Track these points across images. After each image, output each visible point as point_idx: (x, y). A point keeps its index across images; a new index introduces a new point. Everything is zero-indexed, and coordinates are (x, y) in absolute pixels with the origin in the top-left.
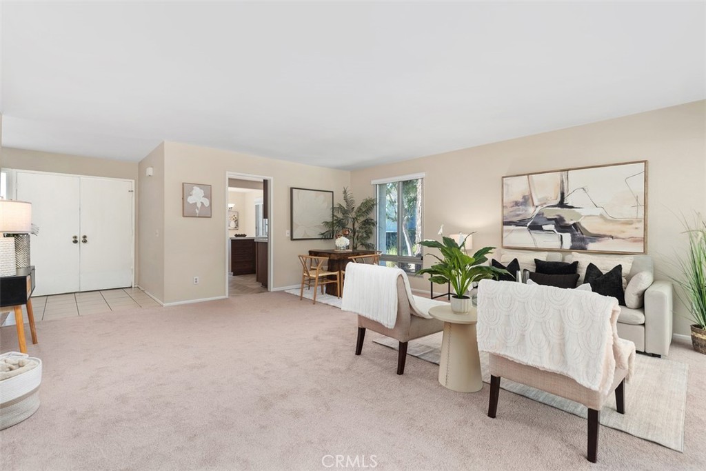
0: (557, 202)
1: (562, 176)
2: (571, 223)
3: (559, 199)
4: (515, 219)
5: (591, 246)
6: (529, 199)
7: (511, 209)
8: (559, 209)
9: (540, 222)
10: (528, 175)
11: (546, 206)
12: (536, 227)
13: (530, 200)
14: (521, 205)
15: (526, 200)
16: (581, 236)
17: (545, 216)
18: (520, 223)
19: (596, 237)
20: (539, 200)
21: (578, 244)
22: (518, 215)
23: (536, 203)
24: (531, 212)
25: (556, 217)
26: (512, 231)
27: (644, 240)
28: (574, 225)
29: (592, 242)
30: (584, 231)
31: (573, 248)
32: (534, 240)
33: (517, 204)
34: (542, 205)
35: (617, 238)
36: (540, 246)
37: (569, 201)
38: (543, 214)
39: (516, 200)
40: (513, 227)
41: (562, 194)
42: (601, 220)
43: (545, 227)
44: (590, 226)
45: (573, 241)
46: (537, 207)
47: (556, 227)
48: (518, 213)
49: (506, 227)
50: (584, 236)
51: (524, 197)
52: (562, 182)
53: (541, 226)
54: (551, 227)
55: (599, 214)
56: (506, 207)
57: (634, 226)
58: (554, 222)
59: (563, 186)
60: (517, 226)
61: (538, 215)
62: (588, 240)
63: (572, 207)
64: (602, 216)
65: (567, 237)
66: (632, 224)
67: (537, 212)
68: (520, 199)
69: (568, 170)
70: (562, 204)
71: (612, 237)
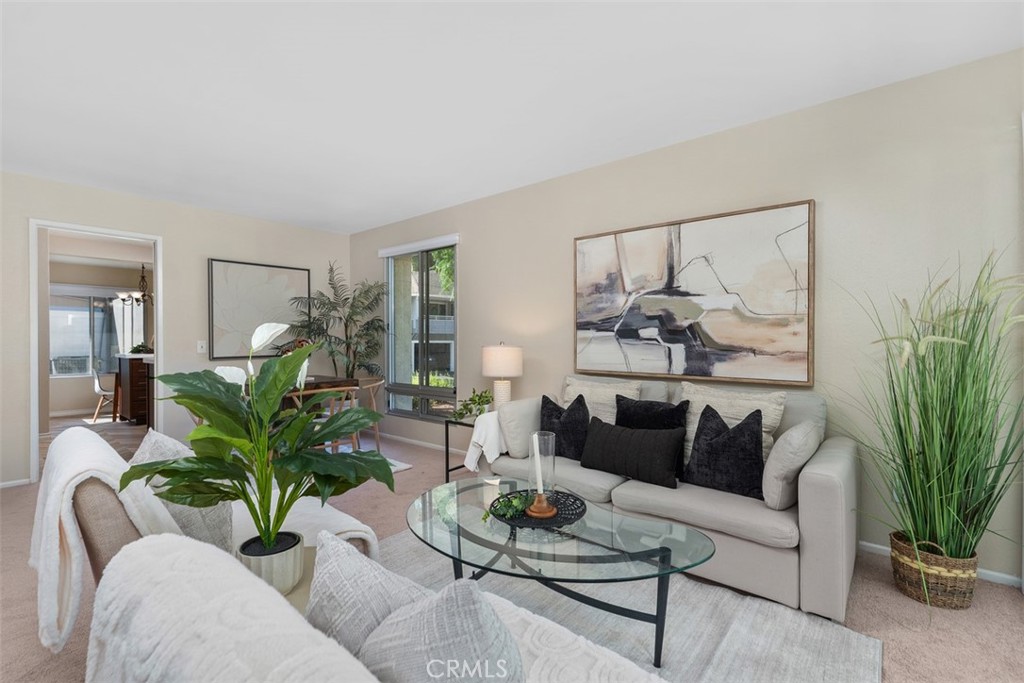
0: (661, 285)
1: (670, 235)
2: (686, 323)
3: (665, 279)
4: (596, 318)
5: (720, 370)
6: (616, 279)
7: (589, 300)
8: (666, 297)
9: (635, 324)
10: (615, 233)
11: (643, 292)
12: (628, 333)
13: (619, 281)
14: (604, 291)
15: (613, 282)
16: (702, 349)
17: (643, 311)
18: (603, 326)
19: (728, 352)
20: (634, 282)
21: (697, 364)
22: (600, 310)
23: (629, 287)
24: (621, 303)
25: (660, 313)
26: (590, 340)
27: (809, 357)
28: (691, 327)
29: (720, 360)
30: (707, 340)
31: (688, 372)
32: (626, 356)
33: (597, 288)
34: (637, 291)
35: (762, 353)
36: (635, 369)
37: (683, 282)
38: (639, 308)
39: (597, 281)
40: (591, 333)
41: (671, 269)
42: (732, 319)
43: (643, 333)
44: (719, 329)
45: (688, 358)
46: (630, 294)
47: (660, 333)
48: (601, 306)
49: (582, 334)
50: (708, 349)
51: (609, 276)
52: (671, 245)
53: (636, 331)
54: (652, 332)
55: (731, 308)
56: (581, 295)
57: (791, 329)
58: (657, 322)
59: (672, 253)
60: (599, 330)
61: (631, 309)
62: (713, 357)
63: (687, 294)
64: (736, 311)
65: (679, 350)
66: (786, 325)
67: (629, 304)
68: (604, 282)
69: (679, 223)
70: (670, 289)
71: (754, 351)
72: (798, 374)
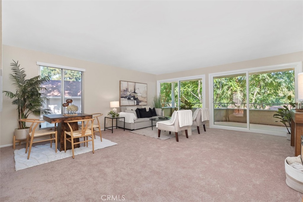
0: (133, 91)
4: (124, 96)
5: (140, 104)
7: (123, 92)
9: (130, 97)
10: (127, 82)
12: (129, 99)
15: (127, 90)
18: (125, 97)
19: (141, 101)
20: (130, 90)
21: (137, 103)
22: (125, 95)
23: (129, 91)
24: (128, 94)
26: (123, 100)
27: (147, 102)
28: (137, 98)
30: (138, 100)
31: (137, 105)
32: (129, 103)
33: (124, 91)
34: (130, 92)
36: (130, 105)
37: (136, 91)
39: (124, 89)
40: (123, 99)
41: (135, 89)
42: (141, 97)
43: (131, 99)
44: (140, 98)
48: (125, 94)
49: (122, 99)
51: (126, 89)
52: (135, 86)
54: (132, 99)
56: (121, 91)
57: (146, 99)
58: (133, 97)
60: (125, 98)
61: (130, 95)
62: (139, 102)
63: (136, 93)
64: (141, 96)
65: (136, 101)
69: (136, 83)
70: (135, 92)
71: (143, 101)
72: (145, 104)
